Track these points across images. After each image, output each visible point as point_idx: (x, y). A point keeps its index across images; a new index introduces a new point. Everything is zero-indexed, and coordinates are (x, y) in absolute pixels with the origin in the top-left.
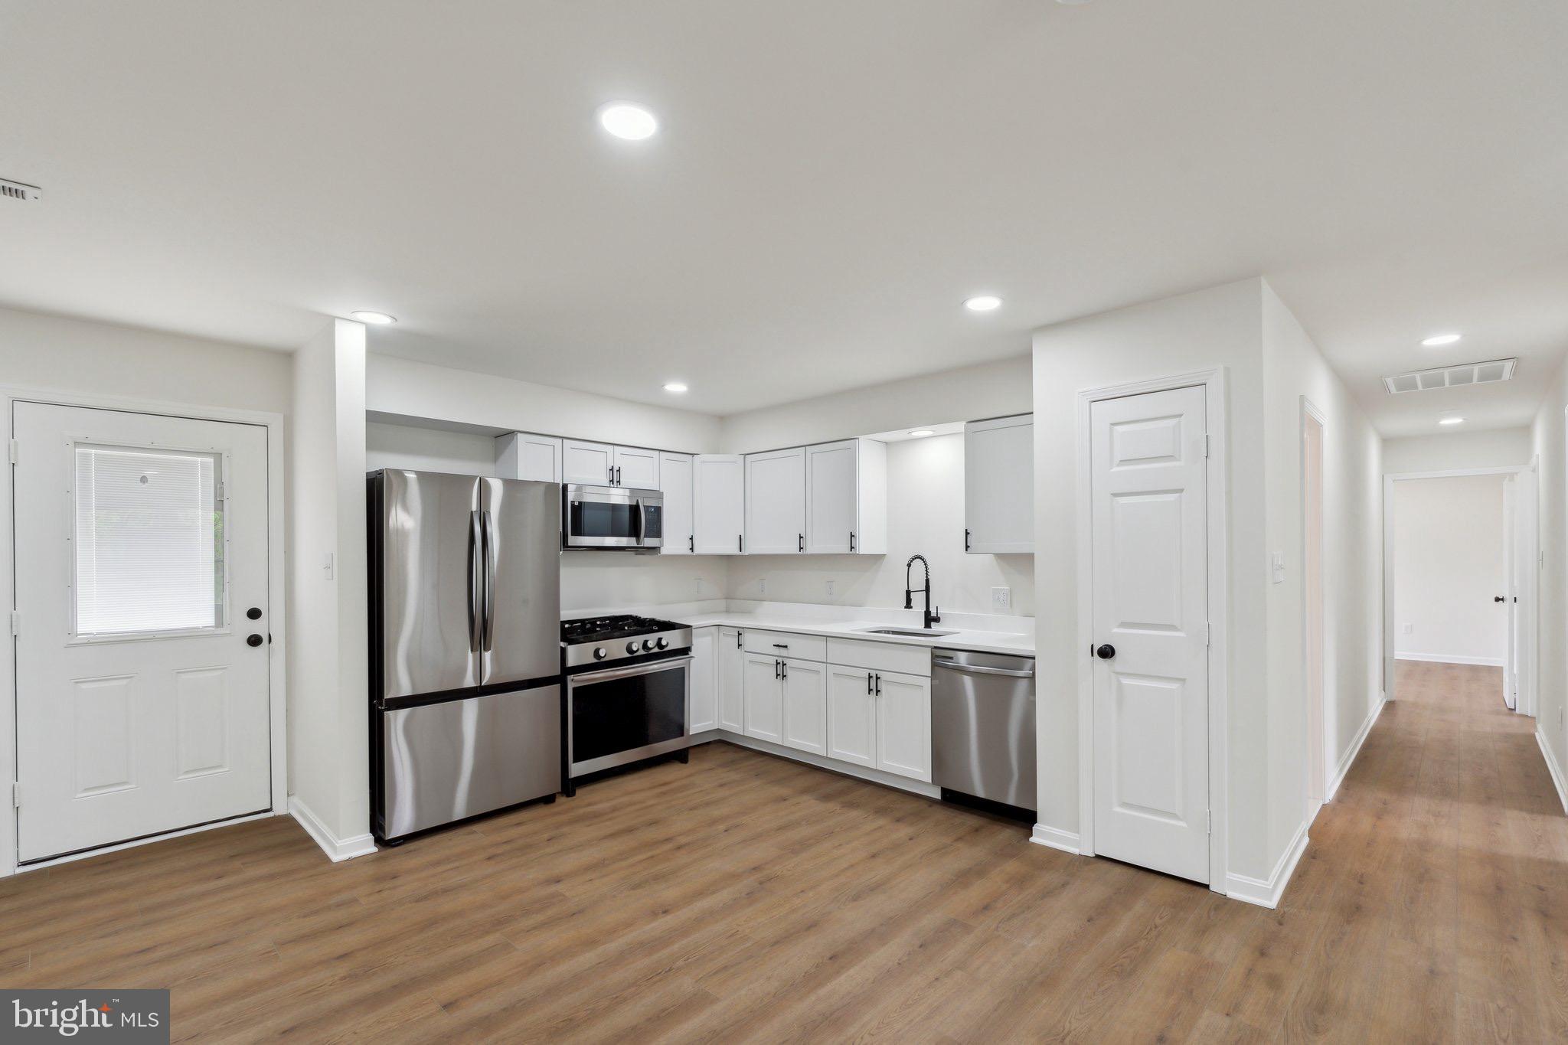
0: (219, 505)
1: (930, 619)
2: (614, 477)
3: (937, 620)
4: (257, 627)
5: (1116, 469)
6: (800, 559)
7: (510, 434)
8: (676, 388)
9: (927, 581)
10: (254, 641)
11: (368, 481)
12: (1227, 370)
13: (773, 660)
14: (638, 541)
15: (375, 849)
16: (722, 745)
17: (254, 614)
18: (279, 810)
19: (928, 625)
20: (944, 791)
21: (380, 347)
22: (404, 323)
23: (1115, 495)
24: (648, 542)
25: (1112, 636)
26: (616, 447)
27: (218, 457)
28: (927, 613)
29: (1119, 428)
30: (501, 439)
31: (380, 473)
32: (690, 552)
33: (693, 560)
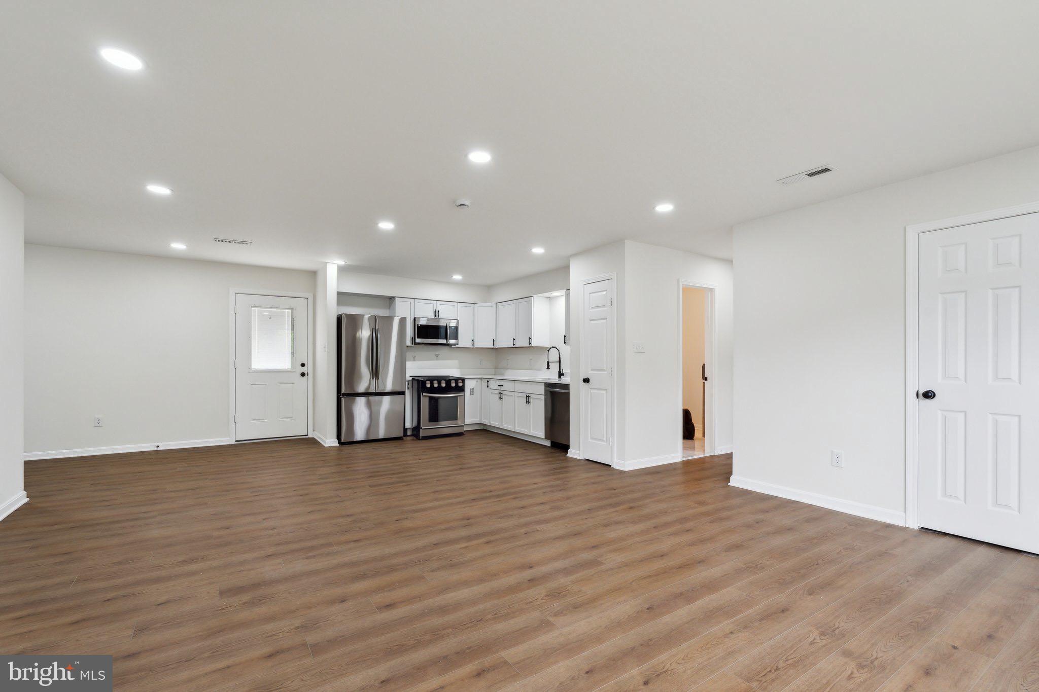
0: (293, 329)
1: (561, 374)
2: (437, 313)
3: (563, 375)
4: (304, 370)
5: (591, 310)
6: (514, 349)
7: (392, 299)
8: (457, 277)
9: (560, 358)
10: (303, 375)
11: (338, 318)
12: (617, 274)
13: (497, 392)
14: (447, 342)
15: (338, 445)
16: (484, 431)
17: (303, 365)
18: (310, 436)
19: (560, 377)
20: (552, 442)
21: (342, 270)
22: (349, 263)
23: (591, 320)
24: (452, 341)
25: (589, 374)
26: (438, 302)
27: (292, 310)
28: (560, 372)
29: (592, 295)
30: (390, 300)
31: (341, 315)
32: (472, 347)
33: (473, 349)
